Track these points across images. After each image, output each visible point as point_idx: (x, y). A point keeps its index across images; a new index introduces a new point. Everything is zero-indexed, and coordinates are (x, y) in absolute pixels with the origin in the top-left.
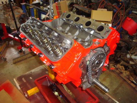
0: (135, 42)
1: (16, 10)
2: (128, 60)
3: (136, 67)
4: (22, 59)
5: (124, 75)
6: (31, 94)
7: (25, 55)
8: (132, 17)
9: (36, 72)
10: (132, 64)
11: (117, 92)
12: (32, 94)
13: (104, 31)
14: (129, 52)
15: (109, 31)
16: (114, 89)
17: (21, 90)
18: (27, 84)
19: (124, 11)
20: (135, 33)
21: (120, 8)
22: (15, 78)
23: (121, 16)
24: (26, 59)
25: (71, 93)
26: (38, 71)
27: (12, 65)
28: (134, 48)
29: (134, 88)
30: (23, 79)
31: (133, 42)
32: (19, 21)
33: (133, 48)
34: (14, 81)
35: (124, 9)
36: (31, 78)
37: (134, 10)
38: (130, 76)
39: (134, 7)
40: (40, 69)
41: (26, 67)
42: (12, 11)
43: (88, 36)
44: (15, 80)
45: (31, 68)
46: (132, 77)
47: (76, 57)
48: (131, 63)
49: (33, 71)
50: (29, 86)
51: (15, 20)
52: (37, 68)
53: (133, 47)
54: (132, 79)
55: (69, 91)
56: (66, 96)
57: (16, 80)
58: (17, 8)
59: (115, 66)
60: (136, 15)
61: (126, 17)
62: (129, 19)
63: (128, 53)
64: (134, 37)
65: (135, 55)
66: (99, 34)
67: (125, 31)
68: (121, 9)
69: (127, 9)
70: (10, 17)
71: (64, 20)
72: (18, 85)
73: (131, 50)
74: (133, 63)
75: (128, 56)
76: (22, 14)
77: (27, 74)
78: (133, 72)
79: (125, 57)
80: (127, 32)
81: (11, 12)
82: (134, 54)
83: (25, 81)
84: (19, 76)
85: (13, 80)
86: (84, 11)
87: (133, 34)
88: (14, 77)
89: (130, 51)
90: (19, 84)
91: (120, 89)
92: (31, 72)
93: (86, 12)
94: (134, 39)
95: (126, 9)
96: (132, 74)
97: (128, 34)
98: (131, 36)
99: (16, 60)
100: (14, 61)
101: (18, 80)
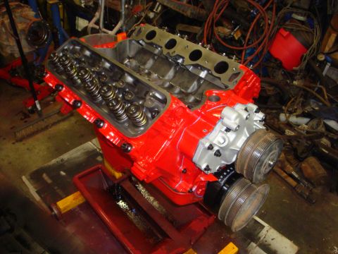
0: (297, 87)
1: (19, 11)
2: (282, 126)
3: (298, 141)
4: (36, 130)
6: (65, 209)
7: (43, 120)
8: (292, 30)
9: (75, 158)
10: (290, 136)
12: (69, 209)
13: (229, 73)
14: (283, 107)
15: (239, 73)
17: (41, 201)
18: (56, 188)
19: (274, 14)
20: (297, 66)
21: (266, 7)
22: (25, 175)
23: (267, 24)
24: (47, 128)
25: (156, 204)
26: (78, 157)
27: (14, 143)
28: (296, 99)
29: (293, 188)
30: (44, 175)
31: (293, 85)
32: (27, 40)
33: (293, 99)
35: (274, 8)
36: (63, 173)
37: (296, 13)
38: (286, 163)
39: (296, 4)
40: (83, 151)
41: (48, 148)
42: (9, 13)
43: (195, 83)
45: (60, 150)
46: (291, 164)
47: (173, 128)
48: (289, 132)
49: (66, 156)
50: (60, 192)
51: (18, 37)
52: (74, 150)
53: (293, 97)
54: (290, 168)
55: (152, 199)
56: (145, 209)
57: (28, 180)
58: (19, 6)
60: (300, 25)
61: (278, 29)
62: (285, 33)
63: (282, 111)
64: (296, 75)
65: (297, 116)
66: (219, 78)
67: (276, 59)
68: (268, 9)
69: (281, 9)
70: (3, 30)
71: (141, 44)
72: (33, 191)
73: (289, 104)
74: (293, 134)
75: (283, 117)
76: (34, 23)
77: (53, 165)
78: (293, 153)
79: (276, 120)
80: (281, 63)
81: (6, 16)
82: (295, 112)
83: (49, 181)
84: (35, 169)
85: (22, 180)
86: (181, 12)
87: (294, 68)
88: (22, 172)
89: (286, 106)
90: (35, 188)
92: (62, 160)
93: (185, 14)
94: (295, 78)
95: (278, 9)
96: (289, 157)
97: (283, 68)
98: (289, 73)
99: (24, 133)
100: (19, 135)
101: (31, 178)
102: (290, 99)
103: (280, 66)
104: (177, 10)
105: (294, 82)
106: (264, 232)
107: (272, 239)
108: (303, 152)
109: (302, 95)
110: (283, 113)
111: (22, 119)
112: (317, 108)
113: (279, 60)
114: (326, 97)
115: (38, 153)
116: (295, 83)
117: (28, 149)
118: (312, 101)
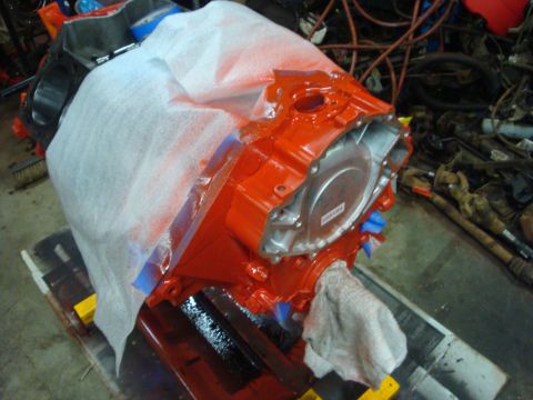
0: (515, 67)
2: (484, 143)
5: (465, 211)
10: (500, 163)
11: (436, 280)
14: (491, 108)
16: (422, 270)
17: (50, 294)
18: (75, 270)
20: (517, 26)
22: (26, 249)
27: (11, 193)
28: (515, 90)
29: (505, 265)
30: (59, 249)
31: (508, 65)
33: (508, 91)
34: (23, 262)
38: (492, 215)
44: (25, 255)
46: (501, 216)
48: (499, 156)
50: (82, 277)
53: (509, 86)
54: (499, 225)
57: (31, 256)
59: (431, 174)
63: (488, 114)
64: (515, 43)
65: (516, 123)
67: (476, 16)
72: (38, 276)
73: (500, 101)
74: (506, 158)
75: (487, 124)
78: (504, 194)
79: (475, 133)
80: (485, 22)
82: (512, 116)
84: (43, 237)
85: (20, 256)
87: (512, 30)
88: (22, 243)
89: (494, 105)
90: (42, 271)
91: (448, 265)
94: (513, 49)
96: (497, 203)
97: (489, 31)
98: (500, 41)
99: (28, 173)
100: (20, 178)
101: (37, 254)
102: (502, 90)
103: (485, 28)
105: (511, 58)
106: (443, 346)
107: (458, 361)
108: (523, 193)
109: (527, 82)
110: (487, 117)
111: (27, 150)
113: (480, 16)
115: (50, 208)
116: (513, 59)
117: (34, 202)
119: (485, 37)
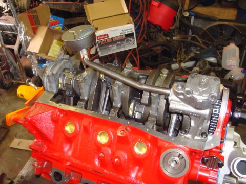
0: (176, 41)
14: (174, 59)
20: (172, 26)
28: (181, 50)
31: (174, 40)
49: (23, 172)
53: (178, 49)
61: (150, 2)
62: (156, 4)
63: (173, 63)
67: (155, 26)
80: (160, 27)
86: (67, 10)
87: (171, 28)
93: (71, 11)
94: (174, 35)
97: (163, 30)
98: (168, 32)
102: (177, 52)
103: (160, 29)
104: (63, 9)
105: (174, 38)
109: (184, 46)
112: (198, 52)
113: (159, 25)
114: (201, 42)
118: (192, 48)
119: (162, 33)
